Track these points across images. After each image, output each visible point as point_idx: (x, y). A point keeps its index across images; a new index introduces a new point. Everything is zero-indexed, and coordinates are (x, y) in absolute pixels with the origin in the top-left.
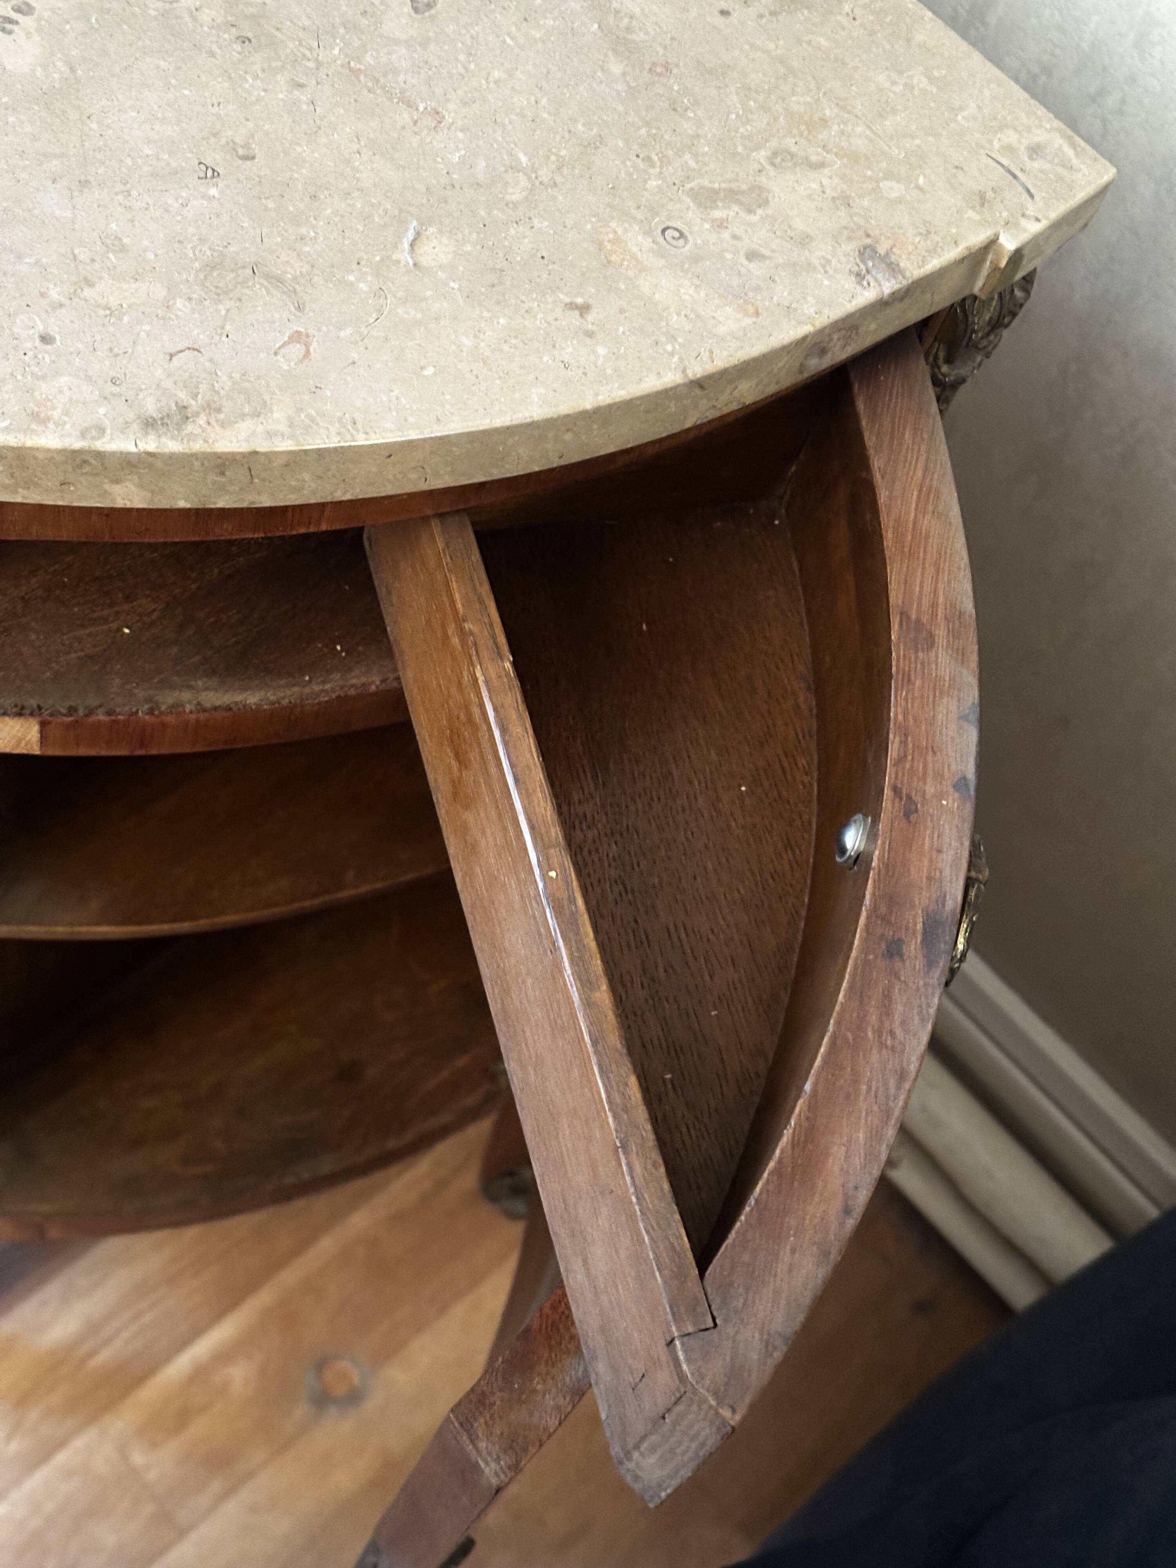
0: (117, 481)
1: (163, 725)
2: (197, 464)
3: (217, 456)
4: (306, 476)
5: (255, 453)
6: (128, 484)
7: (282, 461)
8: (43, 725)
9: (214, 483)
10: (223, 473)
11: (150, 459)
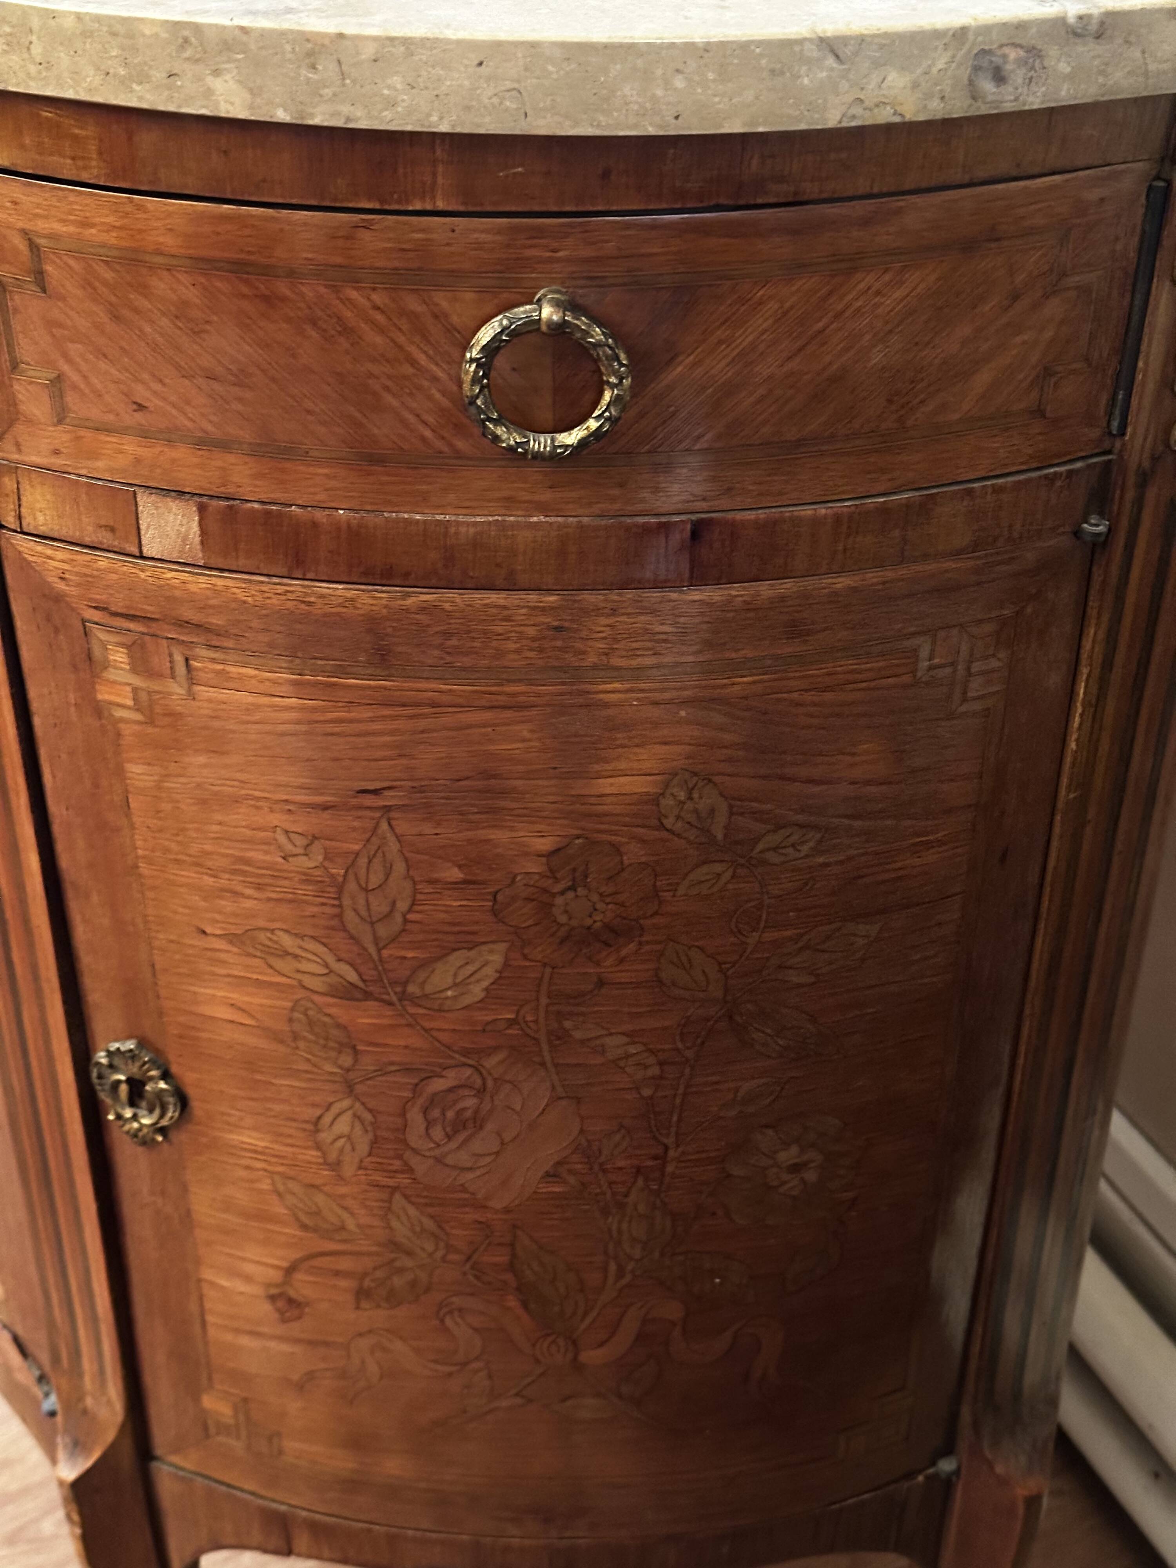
0: (217, 73)
1: (315, 525)
2: (288, 48)
3: (306, 37)
4: (397, 81)
5: (341, 36)
6: (228, 77)
7: (369, 51)
8: (202, 509)
9: (308, 80)
10: (313, 67)
11: (245, 38)
